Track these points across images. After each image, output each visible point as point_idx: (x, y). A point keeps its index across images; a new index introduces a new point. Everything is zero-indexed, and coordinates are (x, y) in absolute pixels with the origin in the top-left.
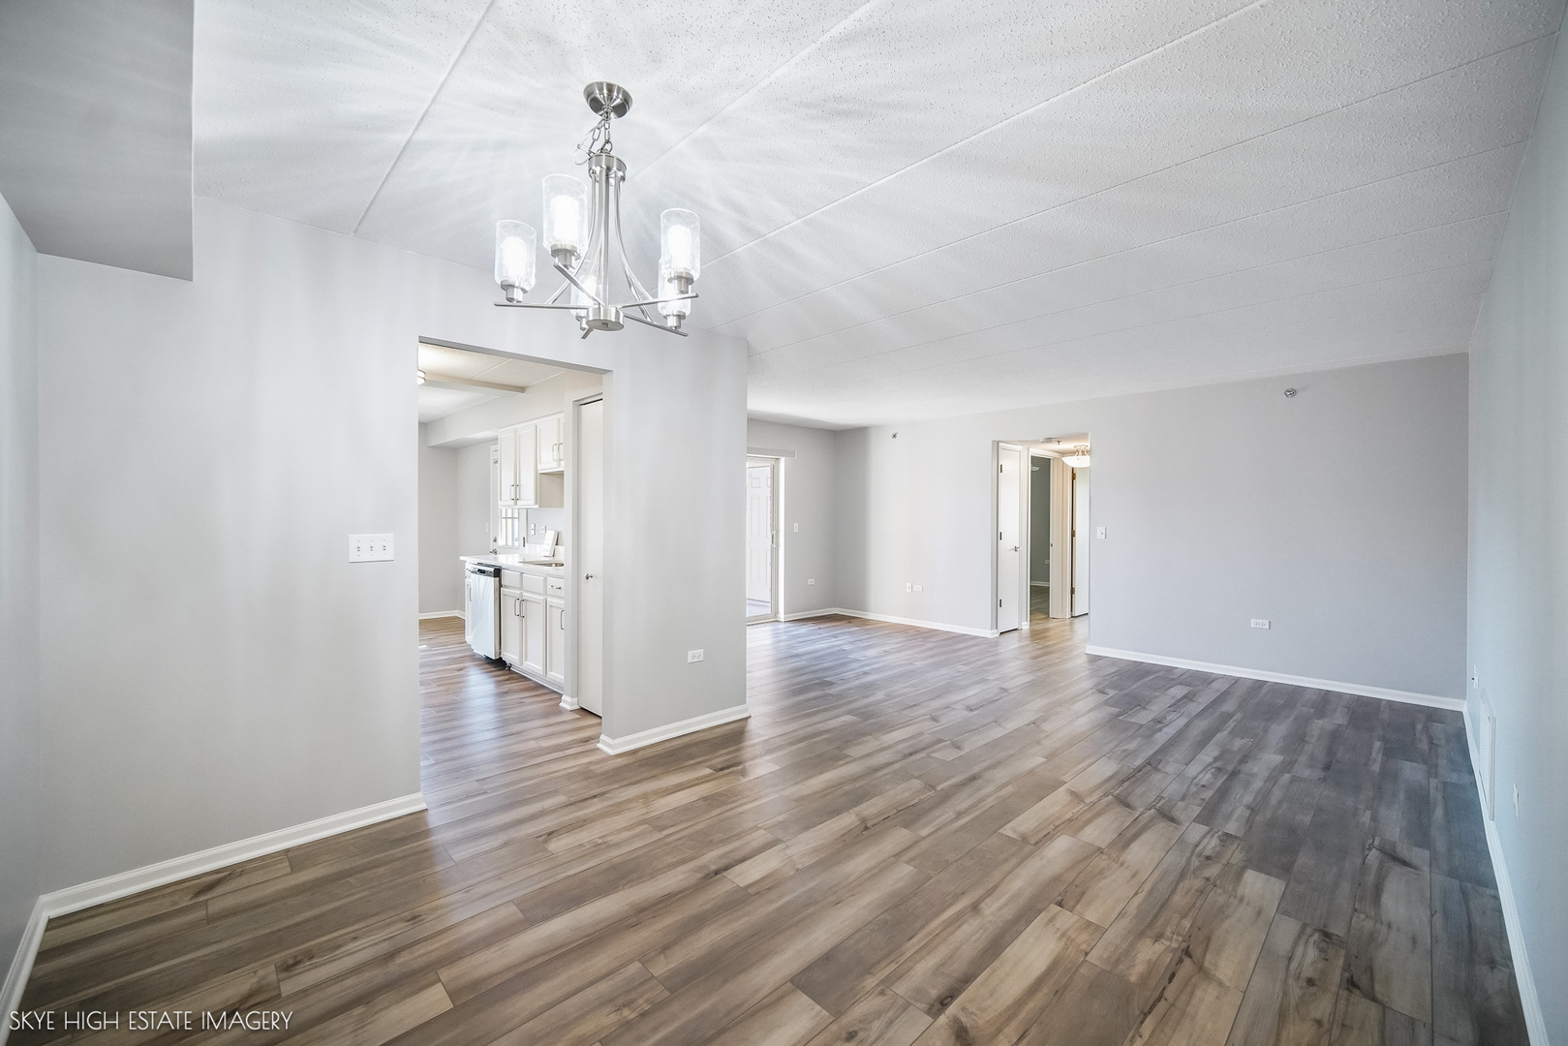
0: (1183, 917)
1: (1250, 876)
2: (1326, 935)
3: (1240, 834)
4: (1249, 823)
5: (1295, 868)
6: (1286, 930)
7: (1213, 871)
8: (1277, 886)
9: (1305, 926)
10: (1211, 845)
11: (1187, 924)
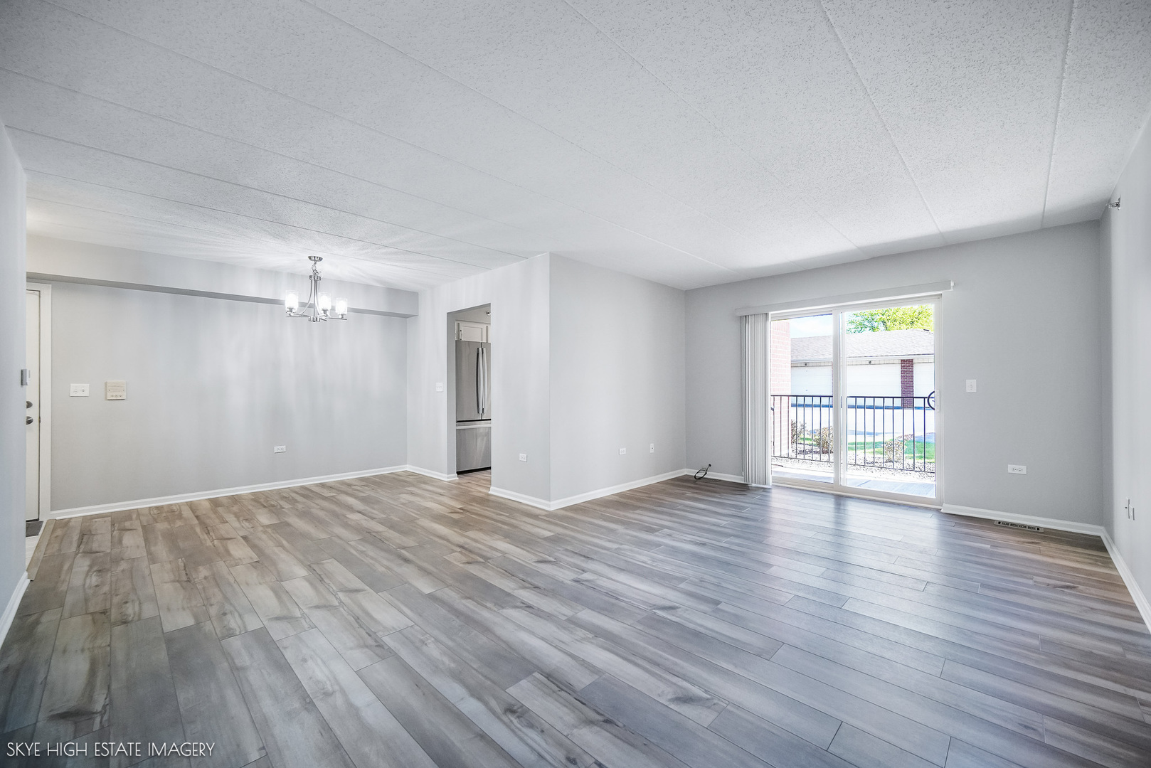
0: (204, 588)
1: (190, 622)
2: (125, 622)
3: (223, 642)
4: (227, 656)
5: (164, 646)
6: (149, 611)
7: (213, 611)
8: (168, 627)
9: (139, 619)
10: (233, 622)
11: (200, 587)
